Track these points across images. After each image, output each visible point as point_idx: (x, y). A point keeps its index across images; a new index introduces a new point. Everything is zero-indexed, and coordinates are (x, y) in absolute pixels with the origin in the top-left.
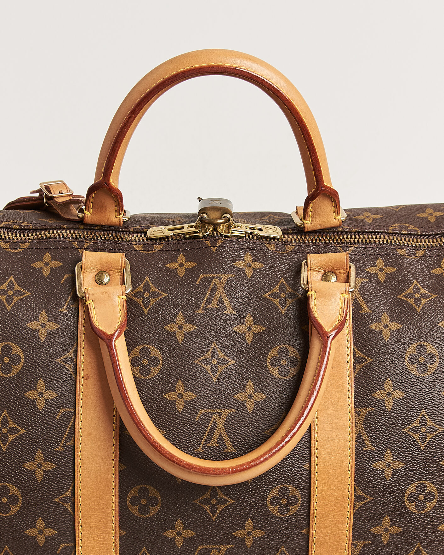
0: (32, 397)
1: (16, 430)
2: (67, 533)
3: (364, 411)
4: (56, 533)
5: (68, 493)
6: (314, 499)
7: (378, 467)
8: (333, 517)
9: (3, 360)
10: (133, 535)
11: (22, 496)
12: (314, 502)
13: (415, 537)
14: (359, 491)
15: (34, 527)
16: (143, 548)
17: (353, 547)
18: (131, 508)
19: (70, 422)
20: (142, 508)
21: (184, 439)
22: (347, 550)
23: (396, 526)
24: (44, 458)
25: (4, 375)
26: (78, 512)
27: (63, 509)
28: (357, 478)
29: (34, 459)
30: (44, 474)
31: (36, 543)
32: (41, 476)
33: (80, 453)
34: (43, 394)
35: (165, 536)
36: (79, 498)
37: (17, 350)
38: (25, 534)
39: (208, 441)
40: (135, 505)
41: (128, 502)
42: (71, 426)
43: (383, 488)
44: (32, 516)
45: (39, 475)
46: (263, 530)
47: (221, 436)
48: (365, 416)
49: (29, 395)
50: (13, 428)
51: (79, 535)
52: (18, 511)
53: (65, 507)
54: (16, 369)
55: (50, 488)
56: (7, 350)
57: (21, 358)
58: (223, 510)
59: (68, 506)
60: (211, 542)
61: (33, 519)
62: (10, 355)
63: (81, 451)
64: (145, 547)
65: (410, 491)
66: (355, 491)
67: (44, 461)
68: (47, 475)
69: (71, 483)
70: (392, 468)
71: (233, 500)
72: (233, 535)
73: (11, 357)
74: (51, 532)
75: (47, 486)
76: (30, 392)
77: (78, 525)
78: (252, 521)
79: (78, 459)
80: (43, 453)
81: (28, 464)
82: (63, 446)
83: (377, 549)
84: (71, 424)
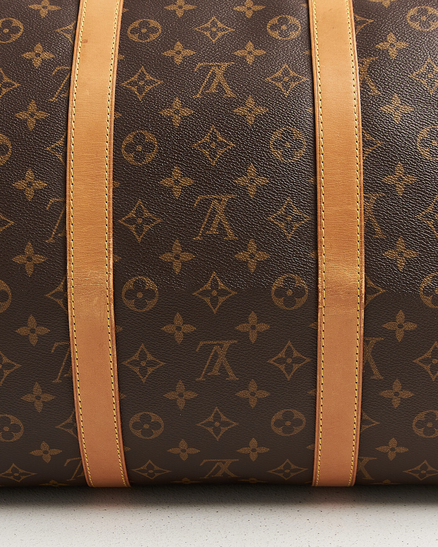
0: (28, 57)
1: (10, 84)
2: (57, 186)
3: (367, 61)
4: (46, 186)
5: (60, 143)
6: (319, 142)
7: (386, 111)
8: (342, 162)
9: (2, 31)
10: (128, 186)
11: (12, 145)
12: (319, 145)
13: (433, 188)
14: (368, 135)
15: (23, 179)
16: (138, 200)
17: (365, 201)
18: (126, 157)
19: (66, 77)
20: (138, 155)
21: (182, 87)
22: (359, 202)
23: (410, 175)
24: (38, 107)
25: (3, 42)
26: (70, 161)
27: (55, 159)
28: (365, 122)
29: (27, 109)
30: (36, 123)
31: (25, 197)
32: (33, 124)
33: (74, 102)
34: (40, 54)
35: (162, 185)
36: (71, 147)
37: (16, 22)
38: (13, 186)
39: (207, 87)
40: (130, 152)
41: (123, 150)
42: (67, 80)
43: (393, 132)
44: (22, 167)
45: (31, 124)
46: (267, 177)
47: (220, 83)
48: (369, 65)
49: (26, 56)
50: (7, 83)
51: (70, 187)
52: (8, 161)
53: (57, 156)
54: (15, 37)
55: (42, 136)
56: (7, 24)
57: (21, 29)
58: (223, 154)
59: (60, 157)
60: (212, 192)
61: (22, 170)
62: (10, 27)
63: (75, 100)
64: (141, 199)
65: (422, 136)
66: (364, 136)
67: (37, 110)
68: (39, 124)
69: (64, 131)
70: (401, 112)
71: (233, 143)
72: (235, 183)
73: (11, 28)
74: (40, 184)
75: (39, 134)
76: (27, 53)
77: (70, 175)
78: (254, 166)
79: (72, 107)
80: (36, 104)
81: (20, 113)
82: (58, 97)
83: (392, 202)
84: (66, 79)
